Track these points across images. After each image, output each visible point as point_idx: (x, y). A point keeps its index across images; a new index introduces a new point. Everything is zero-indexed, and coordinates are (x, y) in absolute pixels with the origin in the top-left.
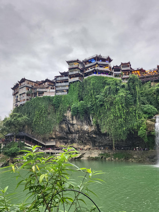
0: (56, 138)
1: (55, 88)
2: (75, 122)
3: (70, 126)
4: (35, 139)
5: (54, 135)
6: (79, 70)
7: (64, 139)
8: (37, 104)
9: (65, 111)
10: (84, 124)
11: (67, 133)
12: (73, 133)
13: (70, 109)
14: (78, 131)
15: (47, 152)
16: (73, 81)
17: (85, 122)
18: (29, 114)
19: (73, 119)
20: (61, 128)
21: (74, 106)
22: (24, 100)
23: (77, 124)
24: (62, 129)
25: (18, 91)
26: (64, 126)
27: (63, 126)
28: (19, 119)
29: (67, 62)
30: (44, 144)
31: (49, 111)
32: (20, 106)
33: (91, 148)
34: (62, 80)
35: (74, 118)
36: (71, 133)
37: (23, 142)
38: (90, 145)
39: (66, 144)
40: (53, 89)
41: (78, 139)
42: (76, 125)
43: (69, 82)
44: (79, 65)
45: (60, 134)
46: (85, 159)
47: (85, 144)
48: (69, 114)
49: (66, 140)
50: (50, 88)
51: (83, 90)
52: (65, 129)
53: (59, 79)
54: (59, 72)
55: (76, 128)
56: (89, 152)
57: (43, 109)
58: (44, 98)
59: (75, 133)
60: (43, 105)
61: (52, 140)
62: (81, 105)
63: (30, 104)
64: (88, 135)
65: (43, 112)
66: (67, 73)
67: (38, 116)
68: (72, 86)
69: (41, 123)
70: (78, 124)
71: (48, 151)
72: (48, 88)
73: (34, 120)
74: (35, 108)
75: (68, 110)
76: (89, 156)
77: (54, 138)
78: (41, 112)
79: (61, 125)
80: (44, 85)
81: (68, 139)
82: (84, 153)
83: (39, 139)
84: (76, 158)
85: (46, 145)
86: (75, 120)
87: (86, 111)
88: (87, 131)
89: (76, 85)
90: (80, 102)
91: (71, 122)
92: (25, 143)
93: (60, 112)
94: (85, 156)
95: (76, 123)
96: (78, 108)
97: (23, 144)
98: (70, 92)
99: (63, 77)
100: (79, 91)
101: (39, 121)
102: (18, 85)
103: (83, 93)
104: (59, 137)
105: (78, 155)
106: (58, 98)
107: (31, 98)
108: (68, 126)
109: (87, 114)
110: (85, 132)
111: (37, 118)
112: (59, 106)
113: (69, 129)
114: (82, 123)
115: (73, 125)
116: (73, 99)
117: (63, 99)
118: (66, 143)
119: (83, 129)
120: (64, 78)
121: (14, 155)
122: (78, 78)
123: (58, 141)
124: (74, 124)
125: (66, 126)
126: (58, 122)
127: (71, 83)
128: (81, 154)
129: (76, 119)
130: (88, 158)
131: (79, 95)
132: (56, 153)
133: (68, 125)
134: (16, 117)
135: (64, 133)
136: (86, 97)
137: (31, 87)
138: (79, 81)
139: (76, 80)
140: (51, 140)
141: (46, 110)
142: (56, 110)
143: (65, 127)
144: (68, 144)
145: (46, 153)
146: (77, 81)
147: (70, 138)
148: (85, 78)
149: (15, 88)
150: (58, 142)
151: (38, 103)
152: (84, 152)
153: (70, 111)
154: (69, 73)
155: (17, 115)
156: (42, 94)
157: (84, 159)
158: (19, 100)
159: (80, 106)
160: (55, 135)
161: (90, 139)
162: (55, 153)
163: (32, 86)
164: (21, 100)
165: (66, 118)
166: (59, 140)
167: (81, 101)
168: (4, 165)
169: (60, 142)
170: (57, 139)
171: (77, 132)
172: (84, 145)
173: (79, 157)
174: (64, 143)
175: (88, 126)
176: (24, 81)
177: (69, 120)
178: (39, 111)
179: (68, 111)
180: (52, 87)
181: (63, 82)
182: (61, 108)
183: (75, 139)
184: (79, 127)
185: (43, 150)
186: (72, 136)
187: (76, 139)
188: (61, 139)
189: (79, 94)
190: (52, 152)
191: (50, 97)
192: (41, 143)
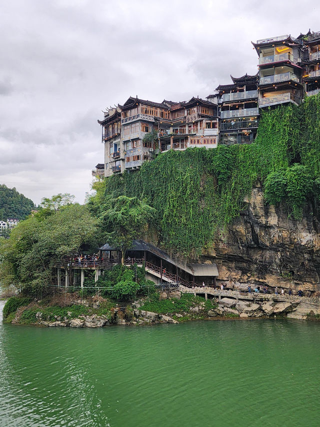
0: (217, 258)
1: (217, 126)
2: (273, 220)
3: (257, 230)
4: (169, 260)
5: (215, 249)
6: (291, 69)
7: (238, 261)
8: (171, 172)
9: (246, 192)
10: (300, 227)
11: (249, 247)
12: (265, 249)
13: (259, 185)
14: (283, 245)
15: (198, 292)
16: (271, 104)
17: (305, 221)
18: (152, 195)
19: (267, 214)
20: (234, 233)
21: (277, 180)
22: (138, 157)
23: (278, 227)
24: (234, 236)
25: (119, 132)
26: (241, 229)
27: (238, 230)
28: (133, 212)
29: (256, 46)
30: (191, 272)
31: (201, 188)
32: (126, 171)
33: (316, 290)
34: (238, 101)
35: (272, 209)
36: (261, 247)
37: (141, 266)
38: (314, 282)
39: (246, 273)
40: (214, 127)
41: (280, 266)
42: (276, 230)
43: (260, 106)
44: (292, 53)
45: (230, 250)
46: (299, 317)
47: (300, 279)
48: (256, 199)
49: (245, 264)
50: (204, 125)
51: (301, 130)
52: (245, 238)
53: (230, 97)
54: (232, 78)
55: (277, 236)
56: (310, 301)
57: (186, 185)
58: (189, 153)
59: (271, 249)
60: (187, 172)
61: (208, 262)
62: (297, 177)
63: (152, 170)
64: (312, 257)
65: (188, 192)
66: (255, 79)
67: (175, 203)
68: (269, 118)
69: (183, 220)
70: (282, 228)
71: (200, 290)
72: (199, 124)
73: (166, 213)
74: (166, 180)
75: (254, 187)
76: (312, 311)
77: (212, 258)
78: (184, 193)
79: (234, 227)
80: (186, 115)
81: (250, 262)
82: (298, 304)
83: (178, 261)
84: (274, 314)
85: (196, 274)
86: (272, 215)
87: (310, 192)
88: (309, 248)
89: (280, 118)
90: (293, 169)
91: (263, 220)
92: (147, 269)
93: (233, 193)
94: (298, 309)
95: (276, 223)
96: (286, 185)
97: (142, 270)
98: (263, 137)
99: (242, 91)
100: (290, 134)
101: (178, 214)
102: (119, 115)
103: (303, 141)
104: (225, 254)
105: (281, 307)
106: (228, 156)
107: (153, 153)
108: (253, 231)
109: (313, 203)
110: (300, 249)
111: (174, 206)
112: (229, 177)
113: (255, 237)
114: (295, 224)
115: (267, 227)
116: (269, 158)
117: (241, 157)
118: (244, 271)
119: (296, 240)
120: (246, 95)
121: (126, 298)
122: (289, 94)
123: (223, 265)
124: (271, 227)
125: (247, 228)
126: (228, 219)
127: (265, 108)
128: (287, 305)
129: (277, 212)
130: (308, 315)
131: (289, 146)
132: (222, 297)
133: (252, 227)
134: (126, 207)
135: (241, 248)
136: (312, 154)
137: (154, 121)
138: (292, 104)
139: (281, 102)
140: (206, 263)
141: (196, 187)
142: (220, 186)
143: (243, 231)
144: (249, 275)
145: (195, 295)
146: (284, 104)
147: (256, 259)
148: (309, 94)
149: (111, 121)
150: (224, 268)
151: (175, 168)
152: (297, 301)
153: (261, 189)
154: (259, 78)
155: (127, 202)
156: (182, 141)
157: (295, 317)
158: (122, 156)
159: (294, 181)
160: (217, 249)
161: (316, 268)
162: (217, 297)
163: (156, 119)
164: (127, 156)
165: (248, 210)
166: (226, 263)
167: (297, 166)
168: (108, 324)
169: (229, 269)
170: (222, 259)
171: (280, 246)
172: (295, 281)
173: (283, 312)
174: (240, 272)
175: (311, 235)
176: (136, 107)
177: (256, 216)
178: (178, 189)
179: (255, 190)
180: (209, 121)
181: (241, 106)
182: (236, 183)
183: (270, 263)
184: (285, 234)
185: (189, 287)
186: (262, 256)
187: (274, 264)
188: (232, 261)
189: (289, 143)
190: (212, 294)
191: (205, 151)
192: (183, 271)
